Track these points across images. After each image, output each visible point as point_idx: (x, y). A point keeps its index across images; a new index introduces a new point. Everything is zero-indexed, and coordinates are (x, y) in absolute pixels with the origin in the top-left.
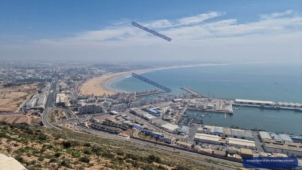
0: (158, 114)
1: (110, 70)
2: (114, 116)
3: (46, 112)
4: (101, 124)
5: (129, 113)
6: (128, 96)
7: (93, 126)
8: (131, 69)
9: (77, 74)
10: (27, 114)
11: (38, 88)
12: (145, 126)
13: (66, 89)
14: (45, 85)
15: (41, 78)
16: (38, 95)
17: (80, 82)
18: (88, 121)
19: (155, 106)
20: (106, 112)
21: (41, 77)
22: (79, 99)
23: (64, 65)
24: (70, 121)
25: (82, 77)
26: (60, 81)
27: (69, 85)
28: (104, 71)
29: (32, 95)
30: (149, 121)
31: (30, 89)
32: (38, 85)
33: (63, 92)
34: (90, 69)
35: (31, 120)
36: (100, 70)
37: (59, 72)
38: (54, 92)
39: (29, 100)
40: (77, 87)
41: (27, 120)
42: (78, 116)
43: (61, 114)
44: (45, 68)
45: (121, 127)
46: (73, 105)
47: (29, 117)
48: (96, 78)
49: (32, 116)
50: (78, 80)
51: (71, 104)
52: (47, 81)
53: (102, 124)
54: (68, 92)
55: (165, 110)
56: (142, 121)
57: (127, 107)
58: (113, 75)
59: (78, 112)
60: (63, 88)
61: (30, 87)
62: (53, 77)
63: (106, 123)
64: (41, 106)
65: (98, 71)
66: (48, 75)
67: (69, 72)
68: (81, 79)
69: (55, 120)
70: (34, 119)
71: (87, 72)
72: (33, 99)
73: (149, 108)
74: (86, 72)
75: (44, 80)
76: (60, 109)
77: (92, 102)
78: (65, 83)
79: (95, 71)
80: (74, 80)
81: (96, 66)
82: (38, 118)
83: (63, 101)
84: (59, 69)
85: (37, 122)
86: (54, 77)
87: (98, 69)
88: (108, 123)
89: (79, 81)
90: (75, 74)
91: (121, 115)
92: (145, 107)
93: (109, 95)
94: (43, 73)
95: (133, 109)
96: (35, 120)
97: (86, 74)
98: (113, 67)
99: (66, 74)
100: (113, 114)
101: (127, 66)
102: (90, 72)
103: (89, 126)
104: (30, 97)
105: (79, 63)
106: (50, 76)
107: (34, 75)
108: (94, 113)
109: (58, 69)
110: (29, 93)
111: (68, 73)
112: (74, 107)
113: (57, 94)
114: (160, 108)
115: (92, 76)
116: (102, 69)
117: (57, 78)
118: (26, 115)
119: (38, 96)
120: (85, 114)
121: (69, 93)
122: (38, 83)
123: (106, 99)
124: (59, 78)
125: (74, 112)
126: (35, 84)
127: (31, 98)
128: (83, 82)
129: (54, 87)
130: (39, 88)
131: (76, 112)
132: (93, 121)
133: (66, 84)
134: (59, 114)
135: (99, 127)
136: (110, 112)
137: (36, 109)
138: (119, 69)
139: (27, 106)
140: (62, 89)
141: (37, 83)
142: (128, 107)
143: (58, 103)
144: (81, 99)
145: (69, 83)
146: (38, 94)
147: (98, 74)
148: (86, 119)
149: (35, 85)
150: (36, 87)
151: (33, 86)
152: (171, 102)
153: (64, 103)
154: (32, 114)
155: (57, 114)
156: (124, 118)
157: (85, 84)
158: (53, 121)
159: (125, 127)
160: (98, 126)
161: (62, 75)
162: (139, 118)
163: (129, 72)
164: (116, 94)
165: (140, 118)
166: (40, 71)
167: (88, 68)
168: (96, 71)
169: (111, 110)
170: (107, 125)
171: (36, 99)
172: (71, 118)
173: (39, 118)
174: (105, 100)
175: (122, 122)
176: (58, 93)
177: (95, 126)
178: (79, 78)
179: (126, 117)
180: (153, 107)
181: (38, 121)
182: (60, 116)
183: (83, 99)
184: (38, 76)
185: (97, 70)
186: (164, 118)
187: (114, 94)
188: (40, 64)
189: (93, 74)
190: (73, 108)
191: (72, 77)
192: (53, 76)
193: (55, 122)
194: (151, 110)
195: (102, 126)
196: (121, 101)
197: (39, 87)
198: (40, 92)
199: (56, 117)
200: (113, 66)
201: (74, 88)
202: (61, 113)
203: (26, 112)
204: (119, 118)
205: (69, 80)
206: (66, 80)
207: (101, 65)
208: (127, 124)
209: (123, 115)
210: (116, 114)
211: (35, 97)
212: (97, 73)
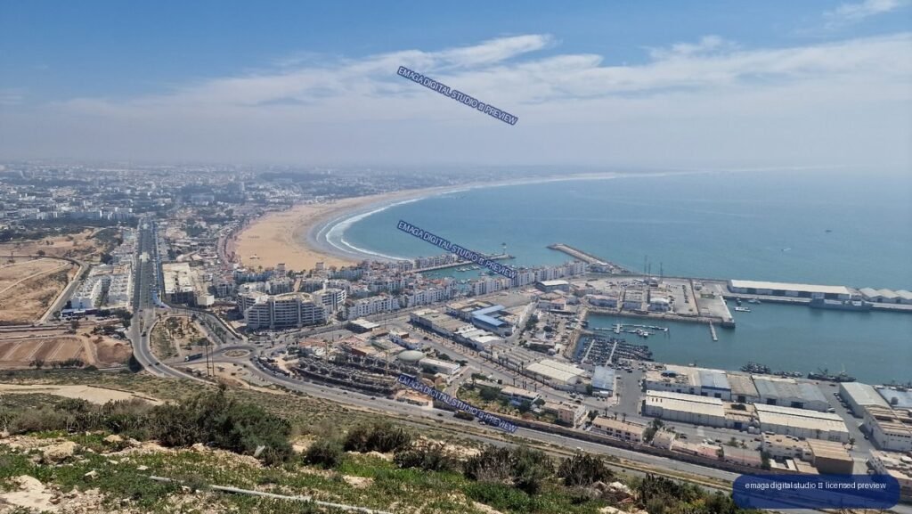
0: (506, 330)
1: (315, 190)
2: (363, 336)
3: (141, 324)
4: (330, 362)
5: (409, 326)
6: (395, 270)
7: (306, 369)
8: (380, 188)
9: (215, 203)
10: (77, 330)
11: (100, 245)
12: (471, 367)
13: (190, 249)
14: (118, 236)
15: (101, 215)
16: (103, 268)
17: (228, 228)
18: (283, 353)
19: (488, 303)
20: (335, 322)
21: (103, 211)
22: (241, 280)
23: (167, 175)
24: (227, 354)
25: (231, 211)
26: (166, 223)
27: (196, 238)
28: (298, 193)
29: (85, 269)
30: (483, 353)
31: (76, 250)
32: (97, 235)
33: (180, 258)
34: (252, 186)
35: (96, 349)
36: (283, 189)
37: (153, 197)
38: (152, 258)
39: (75, 284)
40: (221, 241)
41: (83, 350)
42: (247, 336)
43: (191, 330)
44: (107, 183)
45: (399, 371)
46: (222, 300)
47: (85, 340)
48: (274, 214)
49: (96, 338)
50: (221, 221)
51: (215, 298)
52: (122, 225)
53: (335, 363)
54: (197, 257)
55: (522, 315)
56: (457, 351)
57: (398, 306)
58: (327, 205)
59: (244, 325)
60: (180, 248)
61: (72, 243)
62: (138, 212)
63: (347, 358)
64: (120, 305)
65: (279, 193)
66: (122, 205)
67: (187, 194)
68: (231, 219)
69: (174, 348)
70: (107, 346)
71: (245, 197)
72: (89, 281)
73: (470, 309)
74: (241, 197)
75: (114, 222)
76: (184, 315)
77: (281, 289)
78: (182, 230)
79: (267, 194)
80: (210, 221)
81: (268, 177)
82: (117, 344)
83: (190, 289)
84: (154, 187)
85: (117, 356)
86: (144, 211)
87: (277, 188)
88: (350, 358)
89: (224, 225)
90: (207, 203)
91: (386, 334)
92: (456, 305)
93: (334, 269)
94: (105, 198)
95: (420, 313)
96: (111, 351)
97: (243, 201)
98: (321, 182)
99: (178, 201)
100: (359, 330)
101: (363, 179)
102: (253, 197)
103: (291, 369)
104: (78, 274)
105: (214, 169)
106: (131, 210)
107: (78, 204)
108: (296, 327)
109: (149, 185)
110: (73, 263)
111: (186, 200)
112: (228, 308)
113: (165, 267)
114: (506, 310)
115: (263, 209)
116: (290, 187)
117: (153, 213)
118: (75, 333)
119: (105, 272)
120: (267, 328)
121: (201, 263)
122: (97, 230)
123: (327, 281)
124: (161, 213)
125: (231, 325)
126: (88, 233)
127: (84, 277)
128: (239, 228)
129: (147, 242)
130: (102, 245)
131: (236, 324)
132: (302, 353)
133: (185, 234)
134: (185, 332)
135: (327, 372)
136: (345, 323)
137: (106, 314)
138: (340, 188)
139: (73, 305)
140: (175, 249)
141: (92, 230)
142: (402, 307)
143: (172, 295)
144: (244, 281)
145: (194, 232)
146: (104, 265)
147: (279, 203)
148: (277, 347)
149: (88, 238)
150: (92, 242)
151: (84, 238)
152: (532, 291)
153: (192, 293)
154: (95, 332)
155: (176, 330)
156: (397, 342)
157: (245, 234)
158: (170, 354)
159: (410, 373)
160: (322, 370)
161: (168, 207)
162: (449, 344)
163: (376, 196)
164: (356, 265)
165: (450, 342)
166: (91, 193)
167: (245, 184)
168: (271, 193)
169: (350, 316)
170: (352, 366)
171: (100, 281)
172: (225, 343)
173: (123, 342)
174: (325, 286)
175: (394, 354)
176: (166, 263)
177: (312, 369)
178: (223, 214)
179: (406, 340)
180: (482, 307)
181: (121, 354)
182: (188, 336)
183: (251, 281)
184: (90, 207)
185: (275, 190)
186: (526, 341)
187: (347, 265)
188: (88, 170)
189: (262, 201)
190: (224, 311)
191: (199, 213)
192: (138, 210)
193: (176, 356)
194: (479, 314)
195: (335, 369)
196: (375, 288)
197: (100, 242)
198: (106, 259)
199: (177, 342)
200: (322, 177)
201: (212, 245)
202: (191, 327)
203: (76, 326)
204: (381, 341)
205: (190, 221)
206: (181, 220)
207: (284, 175)
208: (416, 363)
209: (393, 333)
210: (371, 329)
211: (97, 275)
212: (277, 200)
